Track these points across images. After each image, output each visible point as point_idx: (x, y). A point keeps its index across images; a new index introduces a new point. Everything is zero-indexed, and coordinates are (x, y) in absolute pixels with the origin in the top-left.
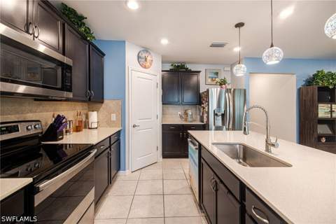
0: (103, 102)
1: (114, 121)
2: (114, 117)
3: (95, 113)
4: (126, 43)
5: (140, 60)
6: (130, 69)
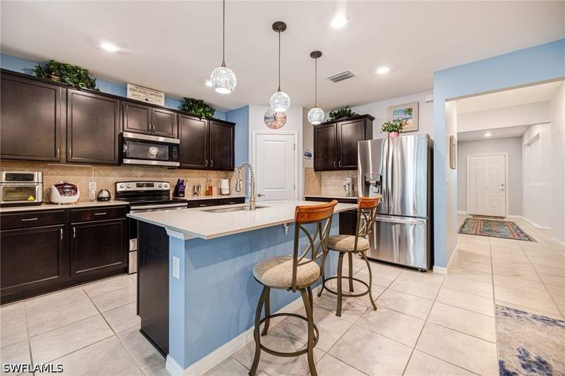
0: (233, 170)
3: (227, 180)
4: (250, 107)
5: (267, 120)
6: (254, 134)
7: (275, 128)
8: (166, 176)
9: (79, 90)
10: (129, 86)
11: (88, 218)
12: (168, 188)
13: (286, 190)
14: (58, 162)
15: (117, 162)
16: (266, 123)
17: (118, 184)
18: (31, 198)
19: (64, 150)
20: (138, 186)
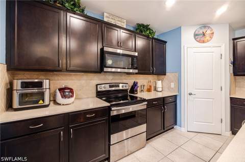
0: (165, 75)
1: (172, 88)
2: (173, 85)
3: (160, 81)
4: (182, 28)
5: (196, 37)
6: (185, 48)
7: (204, 42)
8: (125, 79)
9: (74, 14)
10: (105, 14)
11: (82, 120)
12: (127, 88)
13: (213, 91)
14: (60, 71)
15: (99, 70)
16: (196, 39)
17: (99, 86)
18: (41, 102)
19: (65, 61)
20: (111, 87)
